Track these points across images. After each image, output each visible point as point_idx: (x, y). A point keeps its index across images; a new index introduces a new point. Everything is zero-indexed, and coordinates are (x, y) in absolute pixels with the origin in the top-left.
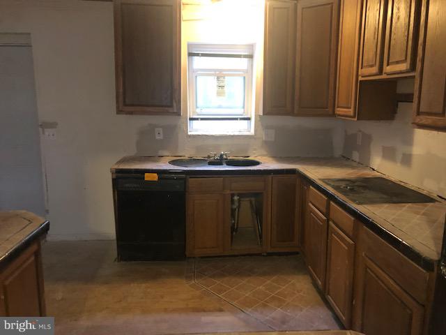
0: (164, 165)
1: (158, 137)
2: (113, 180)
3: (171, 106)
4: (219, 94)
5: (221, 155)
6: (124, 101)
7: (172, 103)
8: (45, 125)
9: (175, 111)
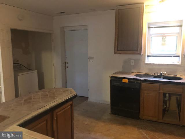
0: (132, 76)
1: (131, 64)
2: (110, 80)
3: (137, 51)
4: (163, 45)
5: (161, 74)
6: (117, 49)
7: (138, 50)
8: (90, 58)
9: (139, 53)
